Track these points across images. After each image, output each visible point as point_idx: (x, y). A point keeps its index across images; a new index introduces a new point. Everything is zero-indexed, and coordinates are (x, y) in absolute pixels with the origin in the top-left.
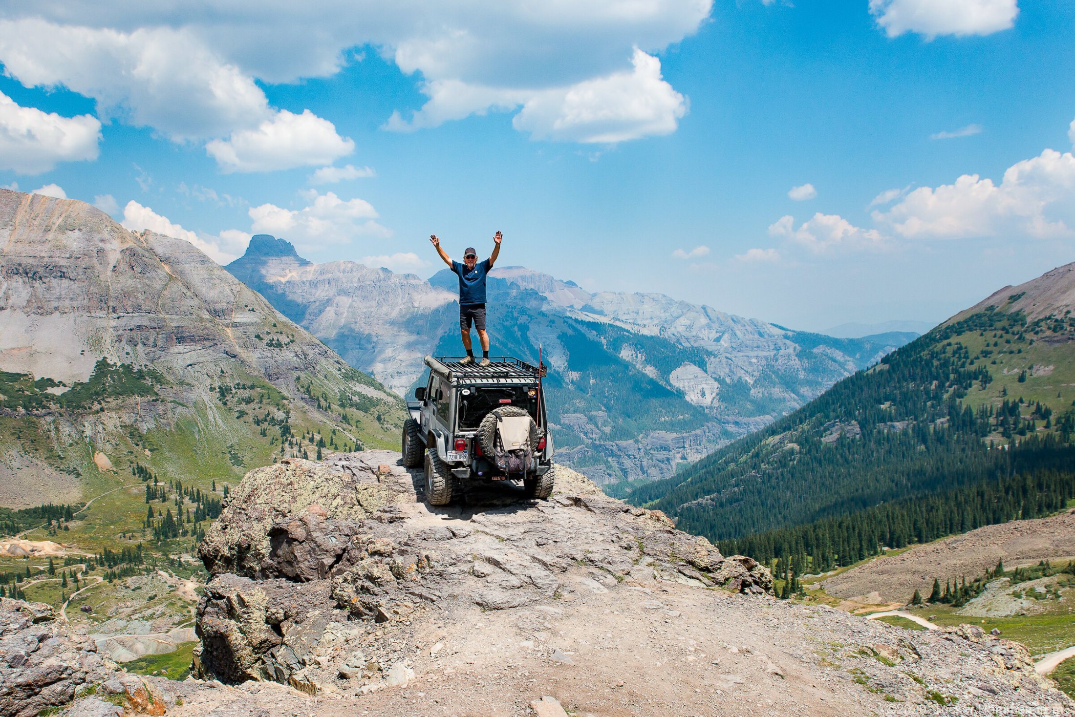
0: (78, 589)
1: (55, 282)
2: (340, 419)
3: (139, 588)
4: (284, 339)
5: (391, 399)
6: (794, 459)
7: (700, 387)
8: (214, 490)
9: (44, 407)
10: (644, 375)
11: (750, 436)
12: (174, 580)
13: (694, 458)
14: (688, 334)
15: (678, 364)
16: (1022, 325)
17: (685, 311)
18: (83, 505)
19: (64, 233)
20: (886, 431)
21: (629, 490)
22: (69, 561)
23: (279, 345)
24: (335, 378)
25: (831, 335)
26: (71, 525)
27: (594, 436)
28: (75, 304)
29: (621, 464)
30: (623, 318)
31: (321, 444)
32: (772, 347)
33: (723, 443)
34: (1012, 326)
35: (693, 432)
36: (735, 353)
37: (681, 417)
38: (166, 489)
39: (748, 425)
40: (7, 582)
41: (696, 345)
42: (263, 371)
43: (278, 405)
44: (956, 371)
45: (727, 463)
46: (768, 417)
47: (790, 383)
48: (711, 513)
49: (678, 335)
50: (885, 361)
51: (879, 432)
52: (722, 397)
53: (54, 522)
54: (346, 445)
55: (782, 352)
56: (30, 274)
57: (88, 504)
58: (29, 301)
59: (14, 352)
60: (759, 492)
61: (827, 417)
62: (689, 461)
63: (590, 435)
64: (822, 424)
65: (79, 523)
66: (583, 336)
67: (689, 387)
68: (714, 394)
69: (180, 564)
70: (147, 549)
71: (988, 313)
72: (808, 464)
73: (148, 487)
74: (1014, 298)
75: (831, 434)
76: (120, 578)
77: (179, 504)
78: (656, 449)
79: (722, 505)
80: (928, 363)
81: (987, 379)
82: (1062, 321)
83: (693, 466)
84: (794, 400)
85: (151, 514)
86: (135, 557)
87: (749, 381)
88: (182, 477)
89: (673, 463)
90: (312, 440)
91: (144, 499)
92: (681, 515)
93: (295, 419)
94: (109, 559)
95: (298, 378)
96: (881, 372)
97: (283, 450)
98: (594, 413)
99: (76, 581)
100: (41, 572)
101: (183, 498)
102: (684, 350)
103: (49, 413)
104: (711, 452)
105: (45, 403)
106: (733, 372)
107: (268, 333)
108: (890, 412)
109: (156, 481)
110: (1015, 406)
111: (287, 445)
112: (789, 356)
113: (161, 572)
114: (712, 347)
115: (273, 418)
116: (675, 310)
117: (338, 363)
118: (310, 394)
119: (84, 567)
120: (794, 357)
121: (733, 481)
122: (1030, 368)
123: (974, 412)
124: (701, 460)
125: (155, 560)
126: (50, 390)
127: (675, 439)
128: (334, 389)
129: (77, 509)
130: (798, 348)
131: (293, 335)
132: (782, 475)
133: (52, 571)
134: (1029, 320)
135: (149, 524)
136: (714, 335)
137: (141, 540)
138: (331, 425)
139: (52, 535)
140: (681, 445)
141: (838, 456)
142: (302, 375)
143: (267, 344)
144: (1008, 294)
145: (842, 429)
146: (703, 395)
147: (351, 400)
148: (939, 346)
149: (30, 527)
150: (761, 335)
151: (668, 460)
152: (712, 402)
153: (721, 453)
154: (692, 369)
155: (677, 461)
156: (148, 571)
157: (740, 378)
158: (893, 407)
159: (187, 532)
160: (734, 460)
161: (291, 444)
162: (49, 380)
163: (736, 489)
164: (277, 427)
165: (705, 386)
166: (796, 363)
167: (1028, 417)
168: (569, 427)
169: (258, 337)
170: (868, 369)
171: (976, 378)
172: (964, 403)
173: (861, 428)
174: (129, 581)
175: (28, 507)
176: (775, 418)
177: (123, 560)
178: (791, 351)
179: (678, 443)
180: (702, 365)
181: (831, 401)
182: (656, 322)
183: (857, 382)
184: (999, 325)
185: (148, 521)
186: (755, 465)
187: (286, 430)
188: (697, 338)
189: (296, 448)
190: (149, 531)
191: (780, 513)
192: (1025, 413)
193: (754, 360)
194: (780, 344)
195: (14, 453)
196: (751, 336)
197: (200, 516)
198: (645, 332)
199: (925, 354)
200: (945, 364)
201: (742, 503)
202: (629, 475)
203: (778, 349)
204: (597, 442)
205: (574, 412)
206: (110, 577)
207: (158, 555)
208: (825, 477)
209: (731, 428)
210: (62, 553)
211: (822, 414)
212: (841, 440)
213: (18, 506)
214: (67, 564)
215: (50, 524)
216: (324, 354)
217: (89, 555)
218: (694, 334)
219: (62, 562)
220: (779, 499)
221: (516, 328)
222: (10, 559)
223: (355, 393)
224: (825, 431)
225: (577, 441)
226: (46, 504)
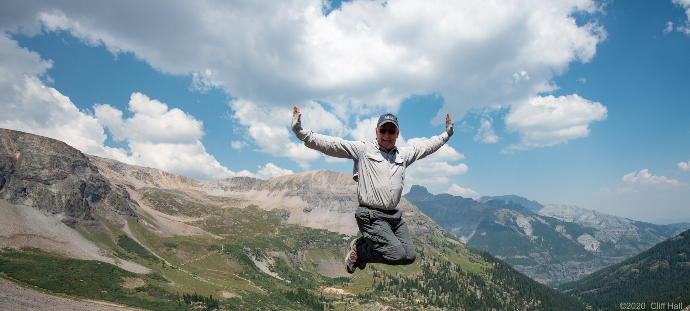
0: (350, 307)
1: (347, 202)
2: (442, 251)
3: (370, 308)
4: (423, 222)
5: (461, 245)
6: (636, 276)
7: (591, 244)
8: (396, 275)
9: (342, 244)
10: (566, 238)
11: (615, 265)
12: (382, 306)
13: (588, 273)
14: (586, 222)
15: (581, 234)
17: (585, 212)
18: (353, 277)
19: (351, 185)
20: (682, 266)
21: (558, 284)
22: (348, 297)
23: (421, 224)
24: (441, 236)
25: (653, 223)
26: (349, 284)
27: (543, 262)
28: (353, 209)
29: (555, 274)
30: (557, 215)
31: (435, 260)
32: (625, 228)
33: (601, 267)
35: (588, 262)
36: (608, 230)
37: (582, 256)
38: (380, 274)
39: (613, 260)
40: (328, 302)
41: (590, 226)
42: (415, 233)
43: (420, 245)
45: (604, 276)
46: (623, 257)
47: (633, 243)
48: (596, 296)
49: (582, 222)
50: (682, 234)
51: (678, 266)
52: (601, 248)
53: (343, 283)
54: (444, 261)
55: (630, 230)
56: (340, 199)
57: (354, 277)
58: (339, 208)
59: (334, 225)
60: (619, 289)
61: (653, 258)
62: (585, 273)
63: (541, 261)
64: (650, 261)
65: (351, 284)
66: (540, 222)
67: (586, 244)
68: (598, 247)
69: (384, 300)
70: (373, 294)
72: (643, 278)
73: (374, 273)
75: (655, 266)
76: (364, 304)
77: (384, 279)
78: (571, 268)
79: (601, 293)
83: (588, 276)
84: (636, 250)
85: (375, 282)
86: (369, 297)
87: (614, 241)
88: (386, 270)
89: (578, 275)
90: (431, 259)
91: (372, 277)
92: (582, 296)
93: (425, 250)
94: (360, 297)
95: (427, 236)
96: (680, 240)
97: (421, 262)
98: (543, 253)
99: (350, 303)
100: (339, 300)
101: (385, 277)
102: (585, 228)
103: (344, 246)
104: (595, 271)
105: (342, 242)
106: (607, 238)
107: (417, 220)
108: (684, 257)
109: (377, 271)
111: (422, 260)
112: (633, 232)
113: (377, 303)
114: (597, 227)
115: (418, 250)
116: (580, 212)
117: (442, 230)
118: (431, 242)
119: (352, 299)
120: (635, 232)
121: (607, 283)
124: (592, 274)
125: (376, 298)
126: (345, 238)
127: (579, 265)
128: (440, 240)
129: (351, 279)
130: (638, 229)
131: (426, 221)
132: (630, 282)
133: (342, 299)
135: (374, 286)
136: (598, 222)
137: (371, 291)
138: (439, 253)
139: (343, 287)
140: (582, 267)
141: (658, 276)
142: (429, 235)
143: (417, 224)
145: (660, 264)
146: (593, 247)
147: (446, 244)
149: (336, 284)
150: (620, 222)
151: (576, 273)
152: (597, 250)
153: (601, 271)
154: (588, 236)
155: (580, 274)
156: (373, 302)
157: (610, 240)
158: (686, 255)
159: (387, 289)
160: (607, 275)
161: (424, 260)
162: (344, 235)
163: (608, 287)
164: (419, 253)
165: (593, 243)
166: (636, 234)
168: (532, 258)
169: (414, 221)
170: (673, 238)
173: (670, 264)
174: (367, 305)
175: (336, 277)
176: (626, 258)
177: (365, 297)
178: (634, 229)
179: (581, 266)
180: (592, 235)
181: (654, 252)
182: (571, 217)
183: (668, 244)
185: (374, 285)
186: (618, 277)
187: (422, 255)
188: (590, 223)
189: (426, 261)
190: (374, 288)
191: (629, 298)
193: (616, 233)
194: (629, 226)
195: (332, 259)
196: (615, 223)
197: (391, 284)
198: (567, 221)
201: (611, 293)
202: (558, 278)
203: (628, 229)
204: (544, 264)
205: (535, 252)
206: (361, 303)
207: (376, 297)
208: (651, 284)
209: (605, 261)
210: (345, 294)
211: (650, 257)
212: (659, 269)
213: (332, 277)
214: (347, 297)
215: (342, 283)
216: (437, 227)
217: (354, 295)
218: (589, 221)
219: (345, 297)
220: (629, 292)
221: (511, 219)
222: (329, 294)
223: (448, 242)
224: (652, 264)
225: (536, 264)
226: (341, 277)
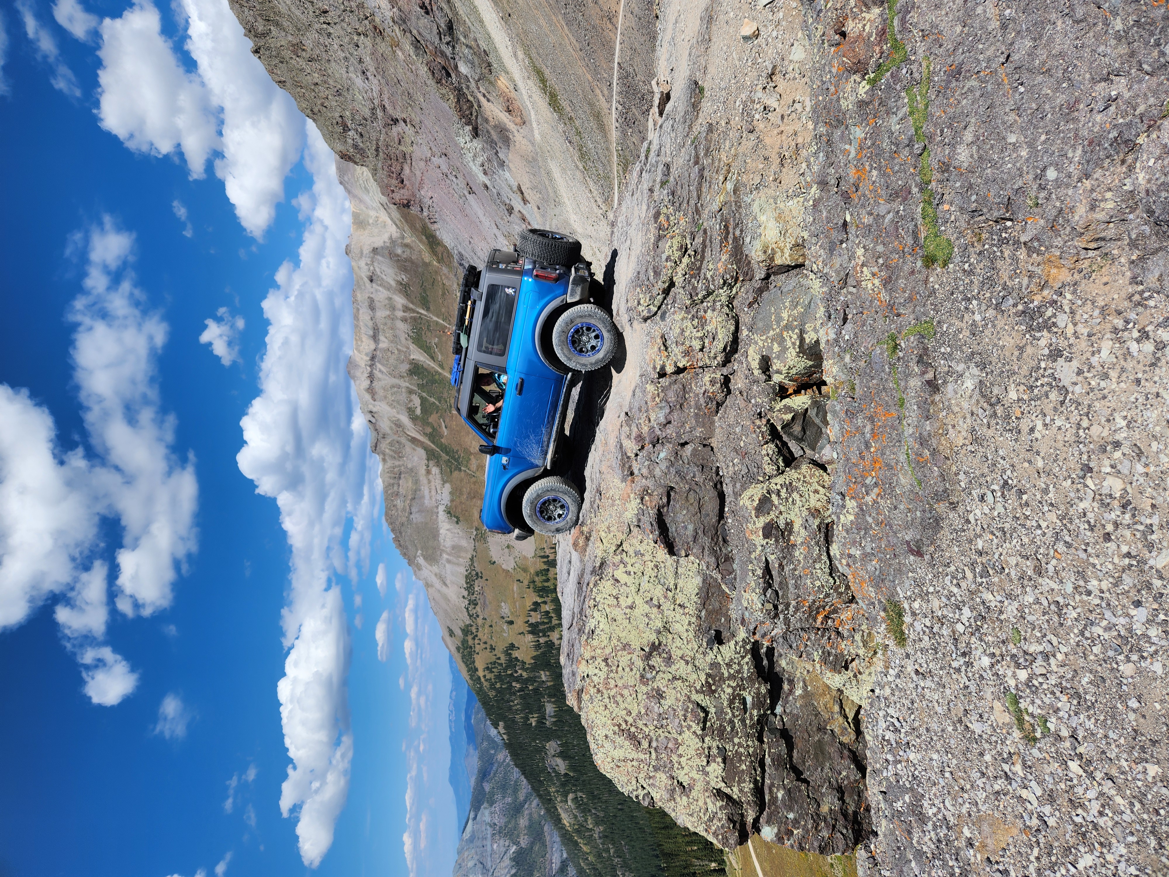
16: (471, 626)
34: (472, 633)
44: (505, 670)
71: (461, 651)
74: (451, 633)
80: (499, 691)
81: (512, 646)
82: (469, 600)
110: (531, 625)
122: (503, 618)
123: (535, 654)
134: (468, 622)
144: (448, 639)
148: (486, 684)
167: (539, 616)
171: (510, 654)
172: (529, 661)
184: (470, 642)
192: (536, 617)
199: (492, 694)
200: (499, 677)
